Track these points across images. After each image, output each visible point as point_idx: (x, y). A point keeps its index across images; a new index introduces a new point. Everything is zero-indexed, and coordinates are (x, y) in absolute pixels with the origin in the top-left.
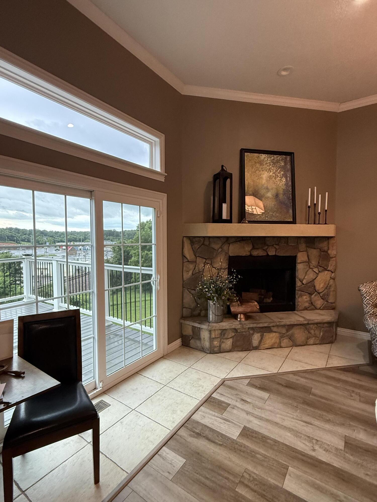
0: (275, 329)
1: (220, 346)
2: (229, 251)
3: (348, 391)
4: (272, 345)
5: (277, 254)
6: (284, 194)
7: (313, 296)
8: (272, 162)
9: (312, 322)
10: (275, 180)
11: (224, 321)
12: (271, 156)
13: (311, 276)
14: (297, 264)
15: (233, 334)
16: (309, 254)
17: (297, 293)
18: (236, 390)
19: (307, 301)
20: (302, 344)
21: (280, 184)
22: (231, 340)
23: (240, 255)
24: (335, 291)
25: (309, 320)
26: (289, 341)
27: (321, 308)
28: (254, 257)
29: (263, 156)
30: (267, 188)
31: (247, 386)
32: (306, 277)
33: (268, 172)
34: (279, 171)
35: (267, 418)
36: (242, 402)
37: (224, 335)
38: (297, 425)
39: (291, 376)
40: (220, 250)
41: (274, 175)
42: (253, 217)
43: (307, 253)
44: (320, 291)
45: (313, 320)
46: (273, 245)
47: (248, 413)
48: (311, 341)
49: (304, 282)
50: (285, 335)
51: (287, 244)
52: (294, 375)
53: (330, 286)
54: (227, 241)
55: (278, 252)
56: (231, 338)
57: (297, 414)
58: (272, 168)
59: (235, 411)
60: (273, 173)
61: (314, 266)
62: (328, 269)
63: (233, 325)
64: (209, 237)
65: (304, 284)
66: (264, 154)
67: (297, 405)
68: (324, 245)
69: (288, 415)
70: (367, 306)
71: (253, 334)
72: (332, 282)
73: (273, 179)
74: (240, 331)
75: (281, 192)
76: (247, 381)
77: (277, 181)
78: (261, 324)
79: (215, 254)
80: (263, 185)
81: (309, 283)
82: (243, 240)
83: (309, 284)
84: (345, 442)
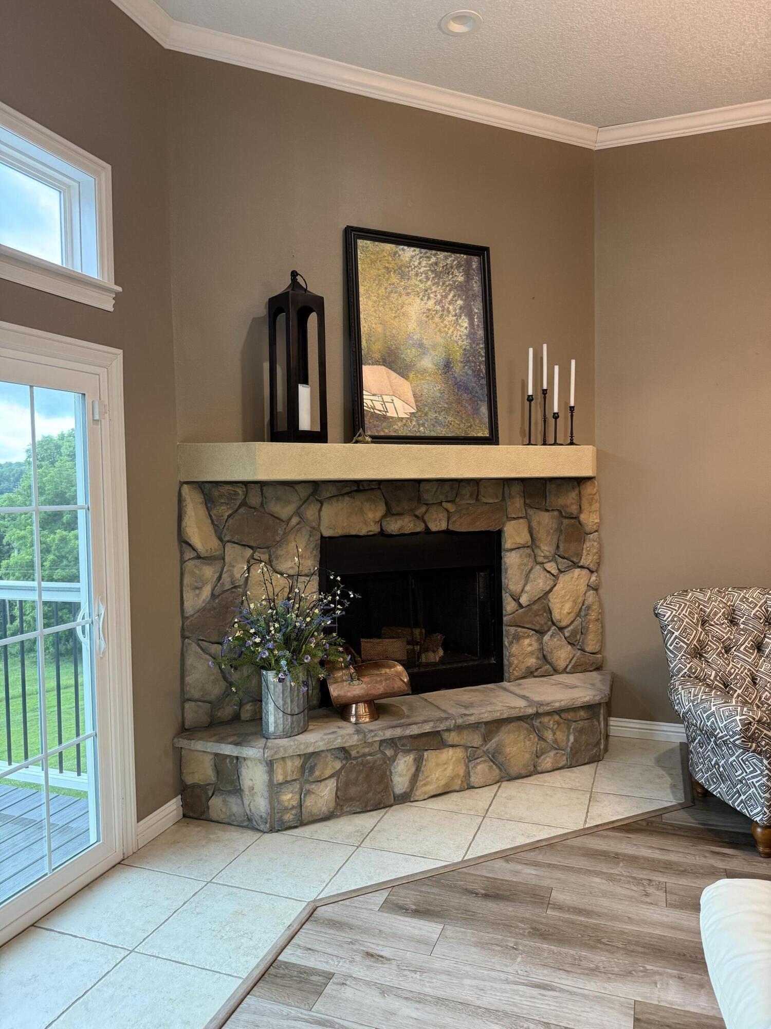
0: (452, 738)
1: (301, 806)
2: (322, 524)
3: (638, 881)
4: (447, 785)
5: (451, 528)
6: (466, 361)
7: (546, 638)
8: (432, 271)
9: (547, 708)
10: (442, 322)
11: (310, 727)
12: (429, 253)
13: (539, 582)
14: (503, 554)
15: (338, 765)
16: (534, 524)
17: (507, 631)
18: (351, 927)
19: (532, 653)
20: (523, 772)
21: (455, 332)
22: (331, 784)
23: (353, 533)
24: (600, 620)
25: (541, 704)
26: (491, 767)
27: (568, 670)
28: (391, 536)
29: (408, 253)
30: (421, 345)
31: (380, 913)
32: (527, 588)
33: (422, 300)
34: (450, 297)
35: (439, 993)
36: (369, 962)
37: (312, 769)
38: (517, 998)
39: (500, 864)
40: (295, 520)
41: (438, 308)
42: (385, 424)
43: (529, 522)
44: (564, 624)
45: (548, 704)
46: (440, 503)
47: (384, 991)
48: (547, 761)
49: (524, 600)
50: (479, 752)
51: (477, 499)
52: (507, 861)
53: (589, 608)
54: (313, 494)
55: (454, 522)
56: (331, 777)
57: (517, 967)
58: (434, 288)
59: (348, 993)
60: (435, 303)
61: (545, 557)
62: (581, 564)
63: (336, 739)
64: (262, 484)
65: (524, 605)
66: (409, 245)
67: (516, 944)
68: (569, 500)
69: (493, 974)
70: (676, 656)
71: (394, 759)
72: (591, 597)
73: (437, 320)
74: (358, 752)
75: (458, 356)
76: (380, 897)
77: (445, 327)
78: (414, 726)
79: (280, 532)
80: (409, 336)
81: (535, 602)
82: (358, 491)
83: (535, 607)
84: (636, 1020)
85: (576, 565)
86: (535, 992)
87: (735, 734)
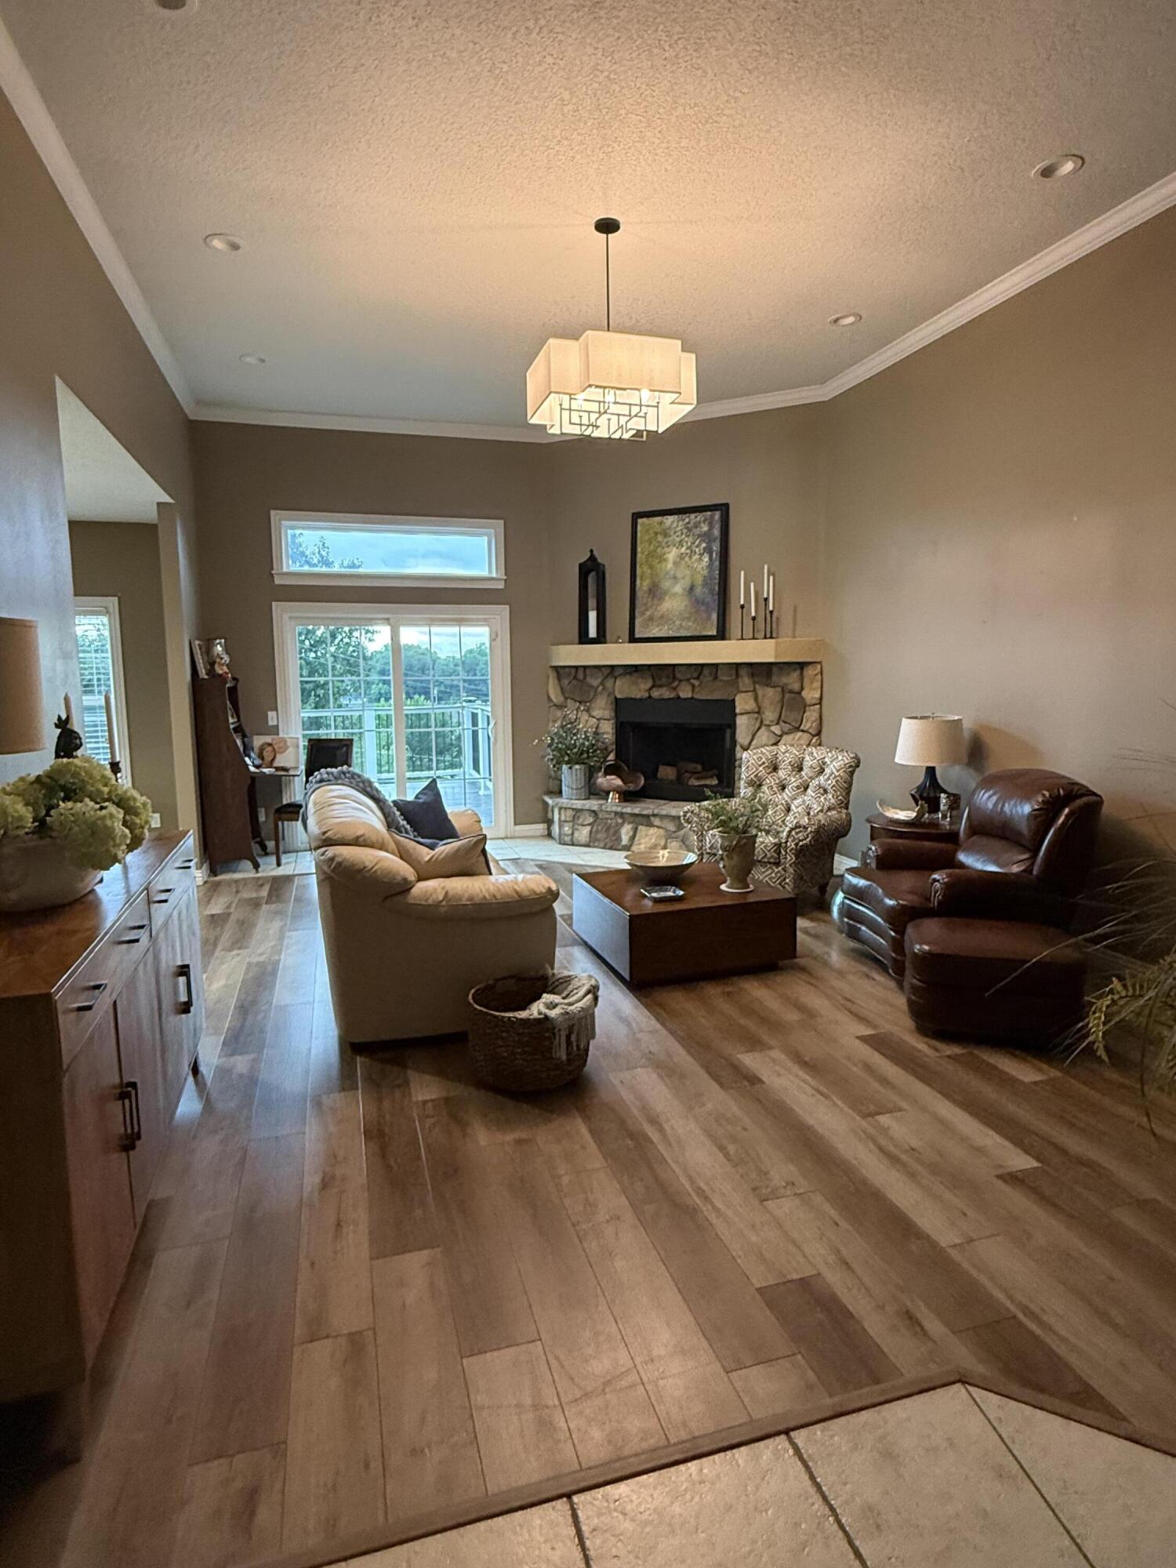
0: (657, 821)
1: (573, 836)
2: (615, 690)
4: (651, 848)
5: (696, 696)
6: (705, 584)
8: (686, 528)
10: (691, 560)
12: (684, 516)
14: (736, 717)
15: (593, 820)
16: (760, 696)
21: (699, 566)
22: (588, 828)
23: (634, 696)
28: (655, 700)
29: (669, 520)
30: (675, 578)
32: (755, 742)
33: (677, 548)
34: (697, 542)
37: (579, 818)
40: (601, 688)
41: (688, 551)
42: (648, 631)
43: (756, 694)
46: (688, 680)
50: (674, 835)
51: (716, 677)
54: (611, 673)
55: (697, 692)
56: (589, 825)
58: (686, 539)
60: (686, 549)
61: (770, 721)
62: (802, 728)
64: (585, 667)
66: (671, 515)
68: (791, 680)
71: (622, 824)
73: (687, 559)
74: (602, 816)
75: (699, 580)
77: (692, 563)
78: (637, 809)
79: (593, 694)
80: (667, 573)
82: (636, 671)
85: (798, 729)
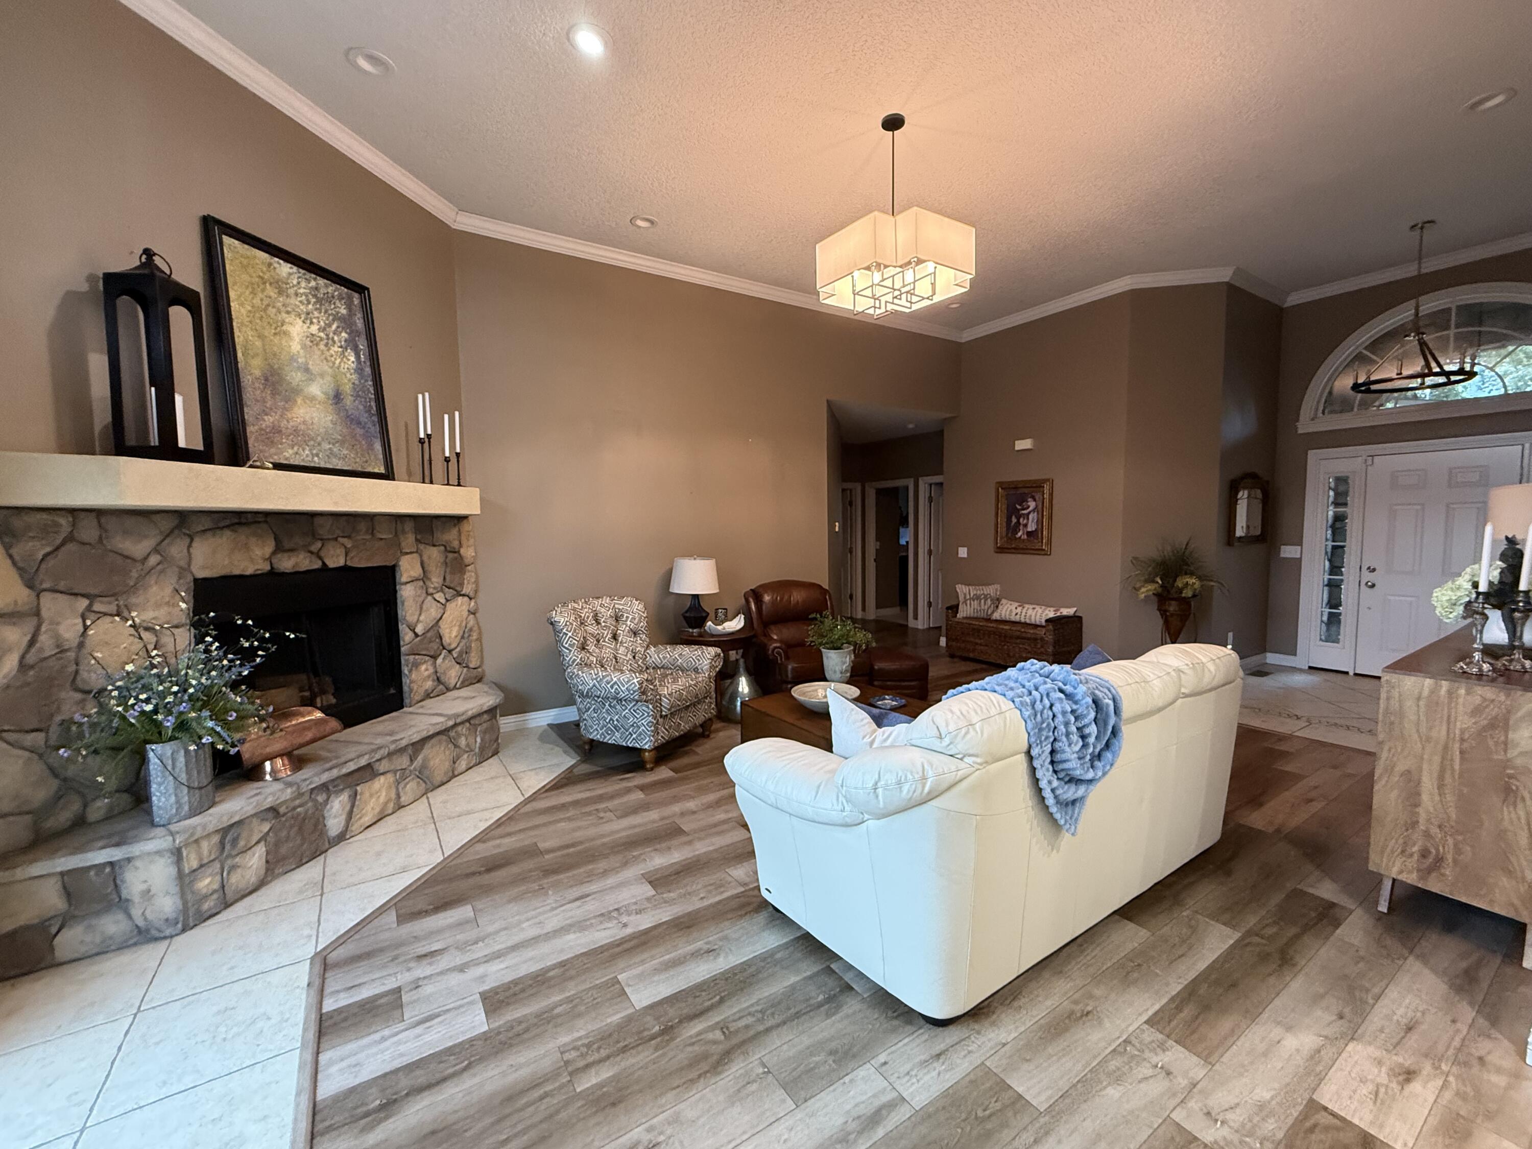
0: (383, 766)
1: (223, 887)
2: (194, 563)
4: (382, 810)
5: (349, 563)
6: (356, 396)
7: (439, 661)
8: (315, 296)
9: (464, 717)
10: (329, 350)
11: (217, 799)
12: (308, 275)
13: (432, 611)
14: (398, 587)
15: (266, 827)
16: (425, 558)
17: (407, 661)
18: (382, 950)
19: (429, 677)
21: (342, 364)
22: (260, 850)
23: (237, 572)
24: (479, 639)
25: (457, 715)
26: (418, 783)
27: (458, 686)
28: (283, 574)
29: (285, 269)
30: (307, 370)
31: (401, 927)
32: (422, 618)
33: (304, 322)
34: (334, 327)
35: (509, 944)
36: (425, 962)
37: (235, 841)
38: (570, 914)
39: (479, 847)
40: (154, 560)
41: (322, 334)
42: (273, 450)
43: (421, 556)
44: (453, 646)
45: (463, 714)
46: (336, 539)
47: (461, 969)
48: (462, 764)
49: (419, 629)
50: (407, 771)
51: (372, 534)
52: (484, 842)
53: (471, 630)
54: (178, 527)
55: (352, 558)
56: (258, 842)
57: (552, 899)
58: (316, 314)
59: (428, 989)
60: (319, 329)
61: (435, 588)
62: (463, 592)
63: (266, 798)
64: (99, 513)
65: (420, 634)
66: (286, 261)
67: (539, 885)
68: (451, 536)
69: (538, 911)
71: (326, 801)
72: (472, 621)
73: (322, 347)
74: (287, 808)
75: (347, 388)
76: (392, 916)
77: (332, 356)
78: (351, 763)
79: (134, 574)
80: (293, 359)
81: (428, 631)
82: (241, 523)
83: (429, 635)
84: (650, 882)
85: (459, 594)
86: (578, 903)
87: (634, 692)
